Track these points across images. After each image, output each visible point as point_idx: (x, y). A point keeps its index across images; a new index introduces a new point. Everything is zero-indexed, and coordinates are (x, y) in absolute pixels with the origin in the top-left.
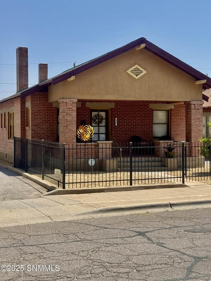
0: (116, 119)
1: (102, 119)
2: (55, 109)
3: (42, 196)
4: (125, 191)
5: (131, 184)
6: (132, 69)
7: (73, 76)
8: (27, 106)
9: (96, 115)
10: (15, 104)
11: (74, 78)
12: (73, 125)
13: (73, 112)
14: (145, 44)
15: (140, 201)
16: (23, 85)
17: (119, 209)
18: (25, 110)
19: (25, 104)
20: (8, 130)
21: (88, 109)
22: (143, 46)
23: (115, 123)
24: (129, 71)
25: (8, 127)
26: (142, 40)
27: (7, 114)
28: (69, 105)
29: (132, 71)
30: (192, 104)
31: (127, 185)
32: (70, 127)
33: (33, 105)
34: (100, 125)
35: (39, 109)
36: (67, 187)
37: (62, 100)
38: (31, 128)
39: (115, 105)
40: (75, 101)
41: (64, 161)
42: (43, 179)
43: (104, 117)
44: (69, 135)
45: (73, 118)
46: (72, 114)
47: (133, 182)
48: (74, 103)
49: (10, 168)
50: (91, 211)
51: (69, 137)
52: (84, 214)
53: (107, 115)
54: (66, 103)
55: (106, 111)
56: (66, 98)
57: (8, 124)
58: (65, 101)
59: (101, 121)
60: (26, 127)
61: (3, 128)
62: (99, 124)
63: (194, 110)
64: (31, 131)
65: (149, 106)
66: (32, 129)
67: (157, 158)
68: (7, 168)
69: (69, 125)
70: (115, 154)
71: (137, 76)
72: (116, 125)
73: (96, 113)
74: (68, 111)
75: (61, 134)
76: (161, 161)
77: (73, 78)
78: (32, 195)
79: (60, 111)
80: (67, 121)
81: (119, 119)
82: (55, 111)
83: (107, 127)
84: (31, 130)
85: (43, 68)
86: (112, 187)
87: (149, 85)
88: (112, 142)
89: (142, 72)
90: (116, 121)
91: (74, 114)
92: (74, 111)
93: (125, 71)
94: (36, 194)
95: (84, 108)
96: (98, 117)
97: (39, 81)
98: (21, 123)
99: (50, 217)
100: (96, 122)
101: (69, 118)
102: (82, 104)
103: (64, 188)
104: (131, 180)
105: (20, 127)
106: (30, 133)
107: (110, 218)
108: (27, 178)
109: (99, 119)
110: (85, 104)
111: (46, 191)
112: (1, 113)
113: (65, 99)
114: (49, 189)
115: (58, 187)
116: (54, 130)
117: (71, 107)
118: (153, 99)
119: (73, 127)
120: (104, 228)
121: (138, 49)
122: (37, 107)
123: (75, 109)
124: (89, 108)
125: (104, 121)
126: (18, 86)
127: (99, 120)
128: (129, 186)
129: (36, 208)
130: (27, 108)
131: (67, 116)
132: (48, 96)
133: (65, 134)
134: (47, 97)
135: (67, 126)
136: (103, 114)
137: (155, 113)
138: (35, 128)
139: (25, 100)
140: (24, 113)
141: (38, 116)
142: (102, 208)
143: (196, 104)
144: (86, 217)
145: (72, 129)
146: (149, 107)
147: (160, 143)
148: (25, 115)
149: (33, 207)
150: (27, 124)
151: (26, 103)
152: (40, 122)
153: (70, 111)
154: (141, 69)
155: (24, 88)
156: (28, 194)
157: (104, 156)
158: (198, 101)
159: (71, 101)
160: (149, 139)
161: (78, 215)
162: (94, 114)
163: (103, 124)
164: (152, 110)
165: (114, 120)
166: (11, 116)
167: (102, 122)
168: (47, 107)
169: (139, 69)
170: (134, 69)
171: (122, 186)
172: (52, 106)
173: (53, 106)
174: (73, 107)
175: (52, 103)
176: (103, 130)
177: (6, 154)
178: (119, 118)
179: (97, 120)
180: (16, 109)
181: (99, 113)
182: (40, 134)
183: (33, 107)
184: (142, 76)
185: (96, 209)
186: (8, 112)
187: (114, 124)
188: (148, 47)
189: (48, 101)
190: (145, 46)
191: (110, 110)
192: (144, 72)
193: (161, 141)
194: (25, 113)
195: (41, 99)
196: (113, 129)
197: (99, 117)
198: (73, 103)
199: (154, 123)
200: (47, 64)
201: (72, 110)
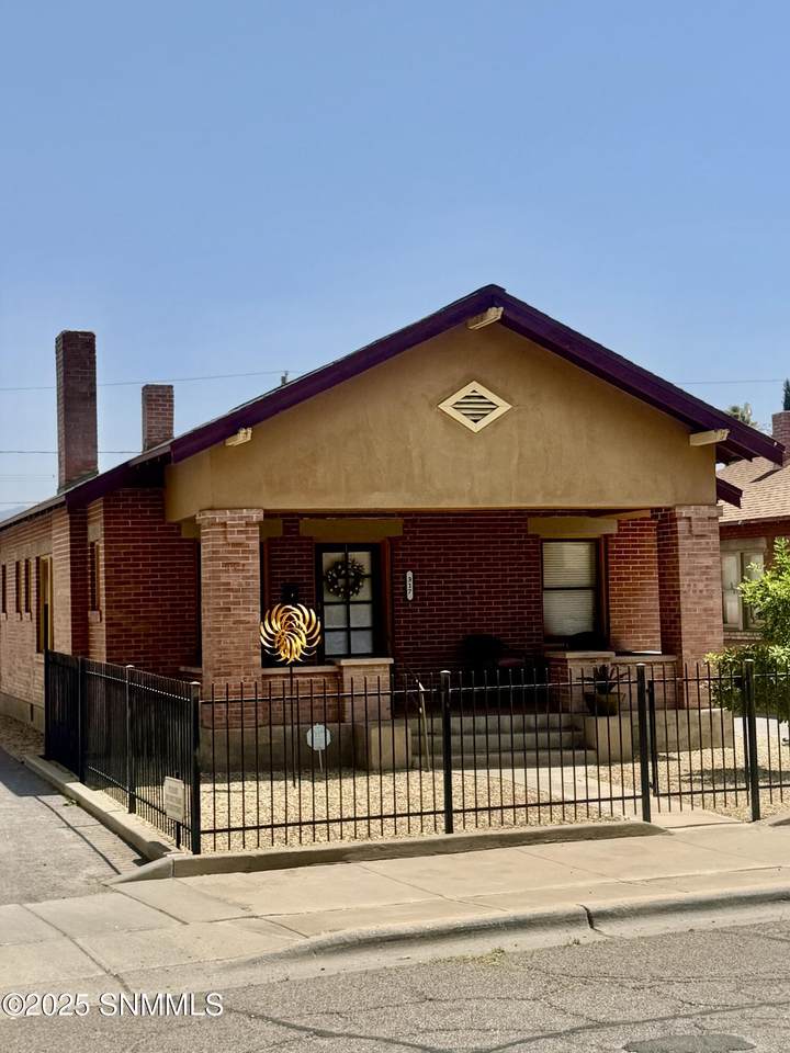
0: (410, 574)
1: (359, 577)
2: (189, 546)
3: (114, 887)
4: (427, 855)
5: (449, 829)
6: (458, 397)
7: (244, 431)
8: (91, 537)
9: (337, 563)
10: (53, 532)
11: (249, 435)
12: (250, 602)
13: (247, 558)
14: (502, 309)
16: (79, 464)
17: (389, 941)
18: (86, 552)
19: (86, 529)
20: (38, 619)
21: (308, 544)
22: (494, 314)
23: (405, 588)
24: (447, 407)
25: (38, 609)
26: (491, 296)
27: (33, 562)
28: (231, 533)
29: (458, 406)
30: (681, 519)
31: (433, 831)
32: (239, 612)
33: (110, 535)
34: (352, 599)
35: (134, 547)
37: (209, 515)
38: (104, 616)
39: (404, 526)
40: (257, 516)
41: (195, 749)
42: (132, 810)
43: (367, 571)
44: (235, 640)
45: (248, 578)
46: (244, 565)
48: (254, 525)
49: (29, 763)
50: (280, 950)
51: (237, 648)
52: (254, 962)
53: (376, 562)
54: (224, 525)
55: (375, 550)
56: (220, 509)
57: (38, 600)
58: (219, 517)
59: (356, 584)
60: (89, 613)
61: (23, 612)
62: (347, 596)
63: (687, 538)
64: (104, 628)
65: (526, 525)
66: (107, 619)
67: (555, 718)
68: (23, 763)
69: (234, 603)
71: (476, 421)
72: (410, 596)
73: (337, 556)
74: (230, 552)
75: (209, 636)
76: (571, 727)
77: (244, 436)
78: (79, 881)
79: (205, 553)
80: (230, 590)
81: (421, 577)
82: (188, 553)
83: (377, 604)
84: (104, 621)
85: (158, 400)
86: (378, 840)
87: (521, 455)
88: (391, 661)
89: (493, 407)
90: (410, 585)
91: (254, 564)
92: (253, 552)
93: (431, 406)
94: (92, 877)
95: (293, 539)
96: (343, 572)
97: (144, 446)
98: (72, 597)
99: (122, 981)
100: (339, 588)
101: (235, 580)
102: (284, 526)
103: (196, 849)
104: (449, 811)
105: (70, 611)
106: (101, 633)
107: (350, 978)
108: (78, 804)
109: (346, 577)
110: (298, 527)
111: (135, 861)
112: (17, 560)
113: (218, 512)
114: (146, 853)
115: (178, 847)
117: (241, 541)
118: (539, 502)
119: (248, 609)
121: (477, 325)
122: (125, 541)
123: (255, 544)
124: (311, 538)
125: (366, 583)
126: (64, 469)
127: (347, 582)
128: (442, 835)
129: (79, 941)
130: (93, 544)
131: (227, 571)
132: (163, 500)
133: (220, 635)
134: (158, 505)
135: (229, 609)
136: (362, 558)
137: (550, 550)
138: (118, 615)
139: (87, 518)
140: (81, 563)
141: (128, 571)
142: (324, 937)
143: (694, 516)
144: (261, 975)
145: (247, 619)
146: (525, 531)
147: (566, 660)
148: (84, 569)
149: (65, 935)
150: (93, 602)
151: (91, 528)
152: (136, 595)
153: (237, 552)
154: (491, 397)
155: (84, 473)
156: (63, 878)
157: (360, 713)
158: (702, 507)
159: (241, 518)
160: (528, 646)
161: (232, 967)
162: (329, 558)
163: (365, 593)
164: (539, 542)
165: (401, 580)
166: (43, 568)
167: (359, 587)
168: (162, 540)
169: (482, 397)
170: (467, 397)
171: (416, 837)
172: (180, 534)
173: (183, 536)
174: (248, 538)
175: (179, 525)
176: (362, 616)
178: (417, 571)
179: (341, 582)
180: (57, 548)
181: (346, 556)
182: (139, 635)
183: (112, 542)
184: (496, 423)
185: (301, 941)
186: (38, 558)
187: (401, 594)
188: (512, 316)
189: (163, 517)
190: (500, 313)
191: (388, 542)
192: (503, 407)
193: (569, 655)
194: (86, 563)
195: (141, 511)
196: (399, 611)
197: (347, 570)
198: (247, 524)
199: (546, 584)
200: (172, 387)
201: (244, 552)
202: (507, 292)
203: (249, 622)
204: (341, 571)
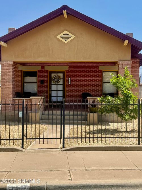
6: (62, 34)
9: (55, 76)
12: (9, 83)
13: (9, 73)
21: (46, 71)
23: (68, 82)
24: (59, 37)
28: (5, 67)
30: (120, 64)
32: (7, 85)
34: (58, 84)
40: (12, 63)
44: (6, 91)
45: (9, 77)
46: (8, 74)
48: (11, 65)
51: (6, 93)
54: (4, 65)
55: (63, 73)
56: (3, 61)
63: (122, 69)
69: (6, 83)
71: (66, 40)
73: (55, 74)
74: (5, 71)
80: (5, 80)
81: (72, 79)
82: (20, 73)
83: (63, 85)
87: (77, 48)
91: (11, 74)
92: (11, 71)
93: (54, 36)
95: (43, 70)
102: (41, 68)
117: (7, 69)
123: (11, 69)
127: (57, 80)
131: (5, 76)
135: (5, 84)
136: (61, 75)
145: (9, 86)
153: (7, 71)
154: (70, 34)
158: (126, 61)
159: (7, 63)
160: (98, 95)
162: (53, 75)
165: (68, 80)
167: (60, 81)
169: (68, 34)
170: (64, 34)
174: (9, 68)
175: (18, 67)
181: (57, 74)
191: (65, 71)
192: (73, 37)
196: (67, 87)
198: (9, 65)
199: (104, 81)
201: (8, 71)
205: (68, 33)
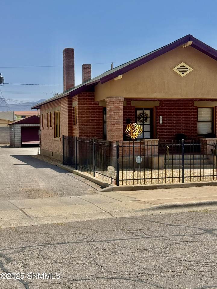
0: (161, 117)
1: (147, 117)
2: (101, 108)
3: (98, 193)
4: (178, 188)
5: (183, 182)
6: (178, 67)
7: (120, 75)
8: (74, 105)
9: (141, 113)
10: (62, 104)
11: (122, 77)
12: (120, 123)
14: (192, 41)
15: (196, 199)
16: (70, 85)
17: (177, 206)
18: (72, 109)
19: (72, 103)
20: (54, 129)
21: (133, 108)
22: (190, 43)
23: (160, 121)
24: (175, 69)
25: (54, 126)
26: (189, 38)
27: (53, 113)
28: (115, 104)
29: (178, 69)
31: (179, 182)
32: (117, 125)
33: (80, 105)
34: (145, 123)
35: (86, 108)
36: (121, 184)
37: (110, 99)
38: (78, 127)
39: (160, 103)
40: (122, 99)
41: (117, 159)
42: (94, 176)
43: (149, 115)
44: (116, 133)
45: (120, 116)
46: (119, 113)
47: (185, 179)
48: (121, 102)
49: (58, 165)
50: (149, 208)
51: (116, 135)
52: (143, 210)
53: (152, 113)
54: (114, 102)
55: (151, 110)
56: (113, 97)
57: (54, 123)
58: (112, 99)
59: (146, 119)
60: (73, 126)
61: (50, 127)
62: (143, 122)
64: (78, 130)
65: (193, 103)
66: (79, 128)
68: (57, 165)
70: (162, 151)
71: (183, 74)
72: (161, 123)
73: (141, 111)
74: (115, 109)
75: (109, 132)
77: (120, 77)
78: (87, 192)
79: (108, 109)
80: (115, 119)
81: (164, 118)
82: (101, 110)
83: (151, 124)
84: (78, 128)
85: (87, 69)
86: (164, 184)
87: (195, 83)
88: (158, 140)
89: (188, 69)
90: (161, 119)
91: (121, 112)
92: (122, 109)
93: (170, 69)
94: (91, 191)
95: (129, 106)
96: (143, 116)
97: (83, 81)
98: (68, 122)
99: (110, 214)
100: (141, 120)
101: (116, 117)
102: (127, 103)
103: (118, 184)
104: (183, 177)
105: (68, 125)
106: (77, 131)
107: (170, 215)
108: (78, 175)
109: (143, 117)
110: (131, 103)
111: (100, 188)
112: (47, 112)
113: (112, 98)
114: (102, 186)
115: (112, 184)
116: (101, 129)
117: (118, 106)
118: (200, 97)
119: (120, 125)
120: (168, 225)
121: (184, 46)
122: (84, 106)
123: (122, 107)
124: (134, 106)
125: (149, 119)
126: (65, 87)
127: (144, 119)
128: (181, 183)
129: (95, 204)
130: (74, 107)
131: (114, 114)
132: (94, 95)
133: (112, 132)
134: (93, 97)
135: (115, 125)
136: (148, 112)
137: (200, 110)
138: (82, 126)
139: (72, 100)
140: (71, 113)
141: (85, 115)
142: (160, 205)
144: (146, 213)
146: (193, 105)
147: (206, 140)
148: (72, 114)
149: (91, 203)
150: (74, 123)
151: (73, 103)
152: (87, 121)
153: (117, 109)
154: (187, 67)
155: (71, 88)
156: (83, 191)
157: (150, 154)
159: (118, 100)
160: (193, 137)
161: (137, 211)
162: (139, 112)
163: (148, 122)
164: (197, 108)
165: (158, 118)
166: (57, 116)
167: (147, 120)
168: (94, 106)
169: (185, 67)
170: (181, 67)
171: (174, 183)
172: (98, 105)
173: (100, 105)
174: (120, 105)
175: (98, 102)
176: (147, 128)
177: (53, 152)
178: (163, 116)
179: (142, 119)
180: (63, 109)
181: (143, 112)
182: (87, 132)
183: (80, 106)
184: (188, 74)
185: (154, 206)
186: (54, 112)
187: (158, 122)
188: (194, 44)
189: (94, 100)
190: (192, 43)
191: (155, 108)
192: (191, 70)
193: (207, 139)
194: (72, 112)
195: (88, 98)
196: (158, 127)
197: (144, 115)
199: (198, 120)
200: (91, 65)
201: (119, 109)
202: (193, 37)
203: (120, 128)
204: (142, 115)
205: (185, 65)
